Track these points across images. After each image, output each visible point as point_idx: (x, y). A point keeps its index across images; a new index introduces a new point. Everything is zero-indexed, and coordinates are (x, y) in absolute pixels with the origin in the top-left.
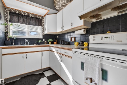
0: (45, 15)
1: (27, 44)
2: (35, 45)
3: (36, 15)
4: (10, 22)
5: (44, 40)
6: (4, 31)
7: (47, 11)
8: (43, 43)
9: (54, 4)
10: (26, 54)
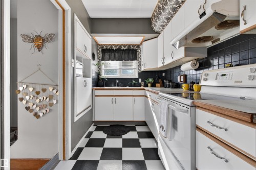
0: (141, 43)
1: (118, 86)
2: (128, 87)
3: (129, 46)
4: (102, 60)
5: (140, 80)
6: (97, 71)
7: (142, 38)
8: (139, 85)
9: (151, 25)
10: (115, 97)
